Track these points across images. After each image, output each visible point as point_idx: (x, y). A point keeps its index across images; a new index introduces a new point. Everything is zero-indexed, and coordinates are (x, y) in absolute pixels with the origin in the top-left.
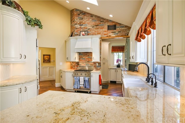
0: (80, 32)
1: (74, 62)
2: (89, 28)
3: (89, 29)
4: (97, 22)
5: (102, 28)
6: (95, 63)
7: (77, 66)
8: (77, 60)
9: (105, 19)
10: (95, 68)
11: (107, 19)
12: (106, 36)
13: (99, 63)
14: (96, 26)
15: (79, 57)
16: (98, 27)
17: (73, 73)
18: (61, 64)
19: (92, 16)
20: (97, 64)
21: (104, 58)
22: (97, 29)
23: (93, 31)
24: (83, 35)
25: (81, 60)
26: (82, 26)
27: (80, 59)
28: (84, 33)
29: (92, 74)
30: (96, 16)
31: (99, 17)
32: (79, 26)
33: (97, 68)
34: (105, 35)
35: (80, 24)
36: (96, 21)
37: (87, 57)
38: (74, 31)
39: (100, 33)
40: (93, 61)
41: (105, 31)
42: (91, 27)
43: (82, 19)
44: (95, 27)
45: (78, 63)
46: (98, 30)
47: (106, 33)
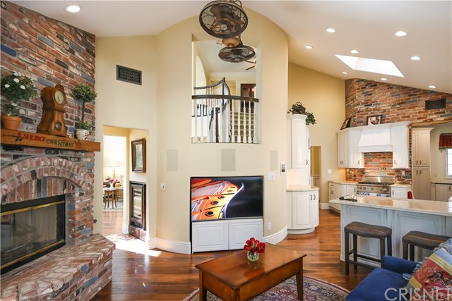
0: (368, 118)
1: (355, 169)
2: (385, 108)
3: (385, 111)
4: (402, 98)
5: (413, 108)
6: (398, 171)
7: (362, 176)
8: (361, 166)
9: (420, 90)
10: (399, 180)
11: (424, 90)
12: (422, 120)
13: (406, 172)
14: (398, 104)
15: (364, 160)
16: (403, 105)
17: (356, 187)
18: (330, 171)
19: (391, 88)
20: (403, 173)
21: (419, 162)
22: (402, 109)
23: (394, 113)
24: (373, 123)
25: (368, 166)
26: (371, 107)
27: (366, 164)
28: (374, 119)
29: (392, 189)
30: (399, 87)
31: (406, 87)
32: (364, 108)
33: (402, 180)
34: (418, 119)
35: (367, 104)
36: (399, 95)
37: (381, 161)
38: (355, 116)
39: (409, 117)
40: (395, 167)
41: (419, 113)
42: (389, 107)
43: (371, 94)
44: (398, 106)
45: (362, 171)
46: (404, 111)
47: (422, 115)
